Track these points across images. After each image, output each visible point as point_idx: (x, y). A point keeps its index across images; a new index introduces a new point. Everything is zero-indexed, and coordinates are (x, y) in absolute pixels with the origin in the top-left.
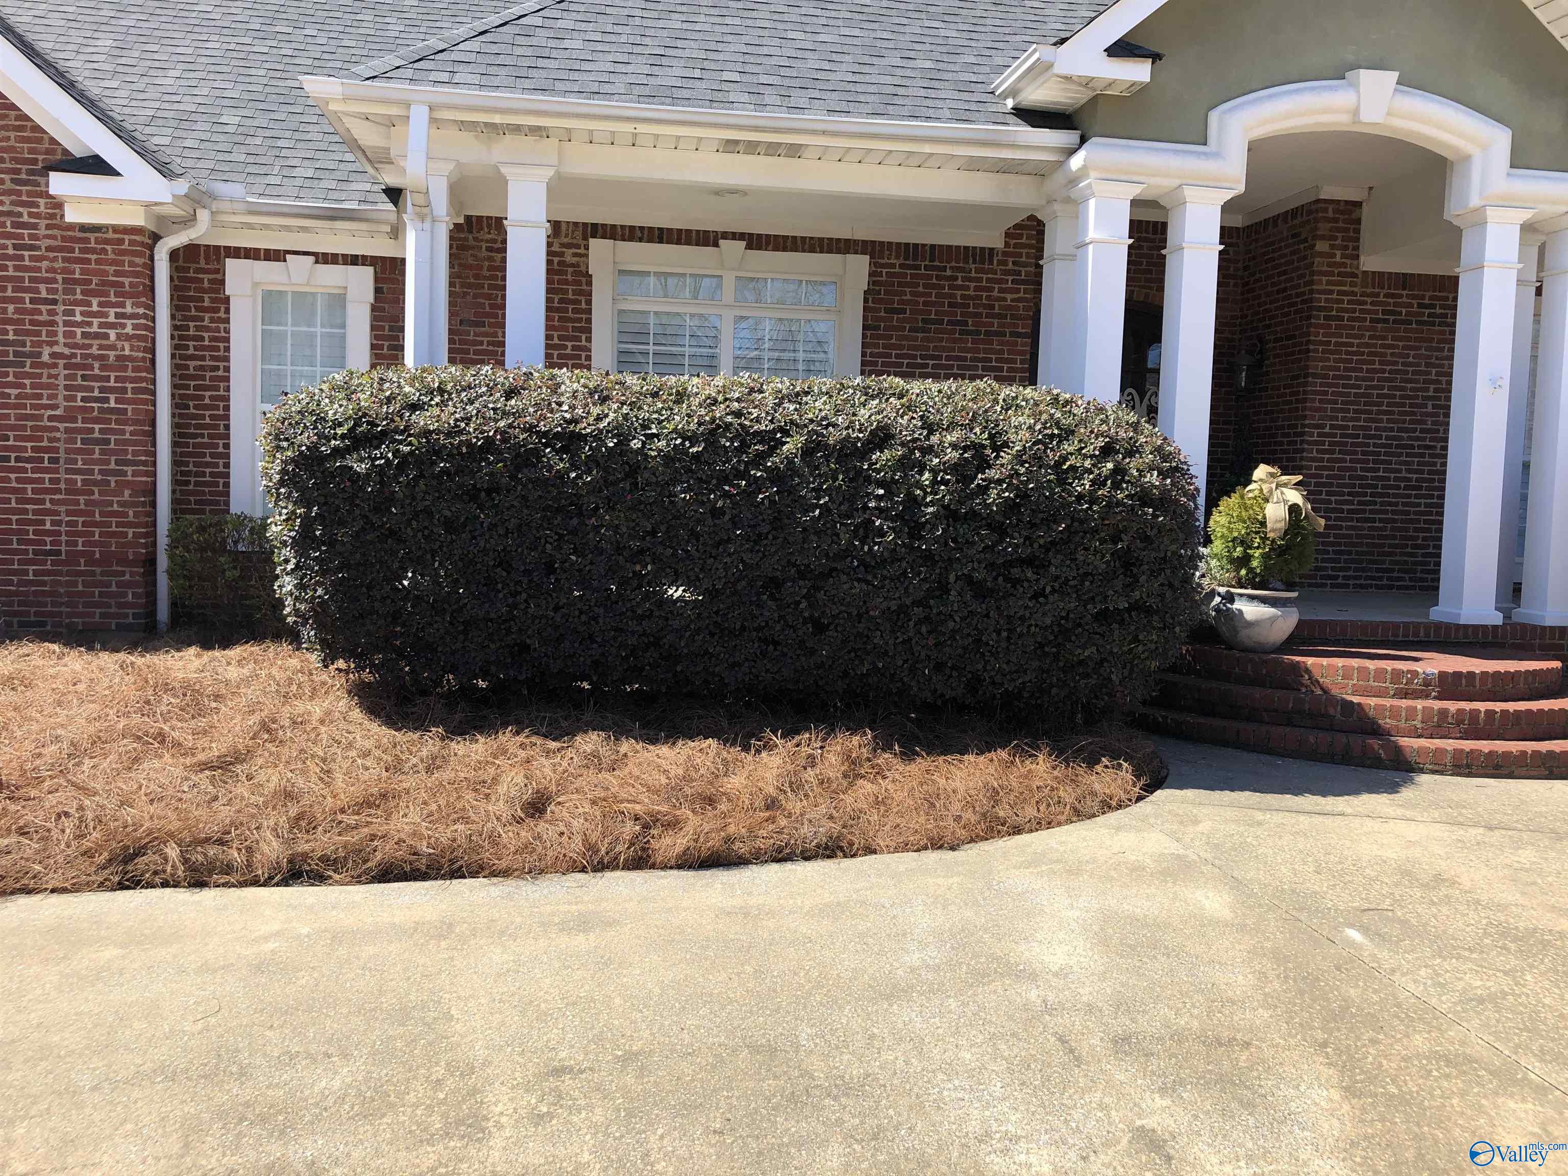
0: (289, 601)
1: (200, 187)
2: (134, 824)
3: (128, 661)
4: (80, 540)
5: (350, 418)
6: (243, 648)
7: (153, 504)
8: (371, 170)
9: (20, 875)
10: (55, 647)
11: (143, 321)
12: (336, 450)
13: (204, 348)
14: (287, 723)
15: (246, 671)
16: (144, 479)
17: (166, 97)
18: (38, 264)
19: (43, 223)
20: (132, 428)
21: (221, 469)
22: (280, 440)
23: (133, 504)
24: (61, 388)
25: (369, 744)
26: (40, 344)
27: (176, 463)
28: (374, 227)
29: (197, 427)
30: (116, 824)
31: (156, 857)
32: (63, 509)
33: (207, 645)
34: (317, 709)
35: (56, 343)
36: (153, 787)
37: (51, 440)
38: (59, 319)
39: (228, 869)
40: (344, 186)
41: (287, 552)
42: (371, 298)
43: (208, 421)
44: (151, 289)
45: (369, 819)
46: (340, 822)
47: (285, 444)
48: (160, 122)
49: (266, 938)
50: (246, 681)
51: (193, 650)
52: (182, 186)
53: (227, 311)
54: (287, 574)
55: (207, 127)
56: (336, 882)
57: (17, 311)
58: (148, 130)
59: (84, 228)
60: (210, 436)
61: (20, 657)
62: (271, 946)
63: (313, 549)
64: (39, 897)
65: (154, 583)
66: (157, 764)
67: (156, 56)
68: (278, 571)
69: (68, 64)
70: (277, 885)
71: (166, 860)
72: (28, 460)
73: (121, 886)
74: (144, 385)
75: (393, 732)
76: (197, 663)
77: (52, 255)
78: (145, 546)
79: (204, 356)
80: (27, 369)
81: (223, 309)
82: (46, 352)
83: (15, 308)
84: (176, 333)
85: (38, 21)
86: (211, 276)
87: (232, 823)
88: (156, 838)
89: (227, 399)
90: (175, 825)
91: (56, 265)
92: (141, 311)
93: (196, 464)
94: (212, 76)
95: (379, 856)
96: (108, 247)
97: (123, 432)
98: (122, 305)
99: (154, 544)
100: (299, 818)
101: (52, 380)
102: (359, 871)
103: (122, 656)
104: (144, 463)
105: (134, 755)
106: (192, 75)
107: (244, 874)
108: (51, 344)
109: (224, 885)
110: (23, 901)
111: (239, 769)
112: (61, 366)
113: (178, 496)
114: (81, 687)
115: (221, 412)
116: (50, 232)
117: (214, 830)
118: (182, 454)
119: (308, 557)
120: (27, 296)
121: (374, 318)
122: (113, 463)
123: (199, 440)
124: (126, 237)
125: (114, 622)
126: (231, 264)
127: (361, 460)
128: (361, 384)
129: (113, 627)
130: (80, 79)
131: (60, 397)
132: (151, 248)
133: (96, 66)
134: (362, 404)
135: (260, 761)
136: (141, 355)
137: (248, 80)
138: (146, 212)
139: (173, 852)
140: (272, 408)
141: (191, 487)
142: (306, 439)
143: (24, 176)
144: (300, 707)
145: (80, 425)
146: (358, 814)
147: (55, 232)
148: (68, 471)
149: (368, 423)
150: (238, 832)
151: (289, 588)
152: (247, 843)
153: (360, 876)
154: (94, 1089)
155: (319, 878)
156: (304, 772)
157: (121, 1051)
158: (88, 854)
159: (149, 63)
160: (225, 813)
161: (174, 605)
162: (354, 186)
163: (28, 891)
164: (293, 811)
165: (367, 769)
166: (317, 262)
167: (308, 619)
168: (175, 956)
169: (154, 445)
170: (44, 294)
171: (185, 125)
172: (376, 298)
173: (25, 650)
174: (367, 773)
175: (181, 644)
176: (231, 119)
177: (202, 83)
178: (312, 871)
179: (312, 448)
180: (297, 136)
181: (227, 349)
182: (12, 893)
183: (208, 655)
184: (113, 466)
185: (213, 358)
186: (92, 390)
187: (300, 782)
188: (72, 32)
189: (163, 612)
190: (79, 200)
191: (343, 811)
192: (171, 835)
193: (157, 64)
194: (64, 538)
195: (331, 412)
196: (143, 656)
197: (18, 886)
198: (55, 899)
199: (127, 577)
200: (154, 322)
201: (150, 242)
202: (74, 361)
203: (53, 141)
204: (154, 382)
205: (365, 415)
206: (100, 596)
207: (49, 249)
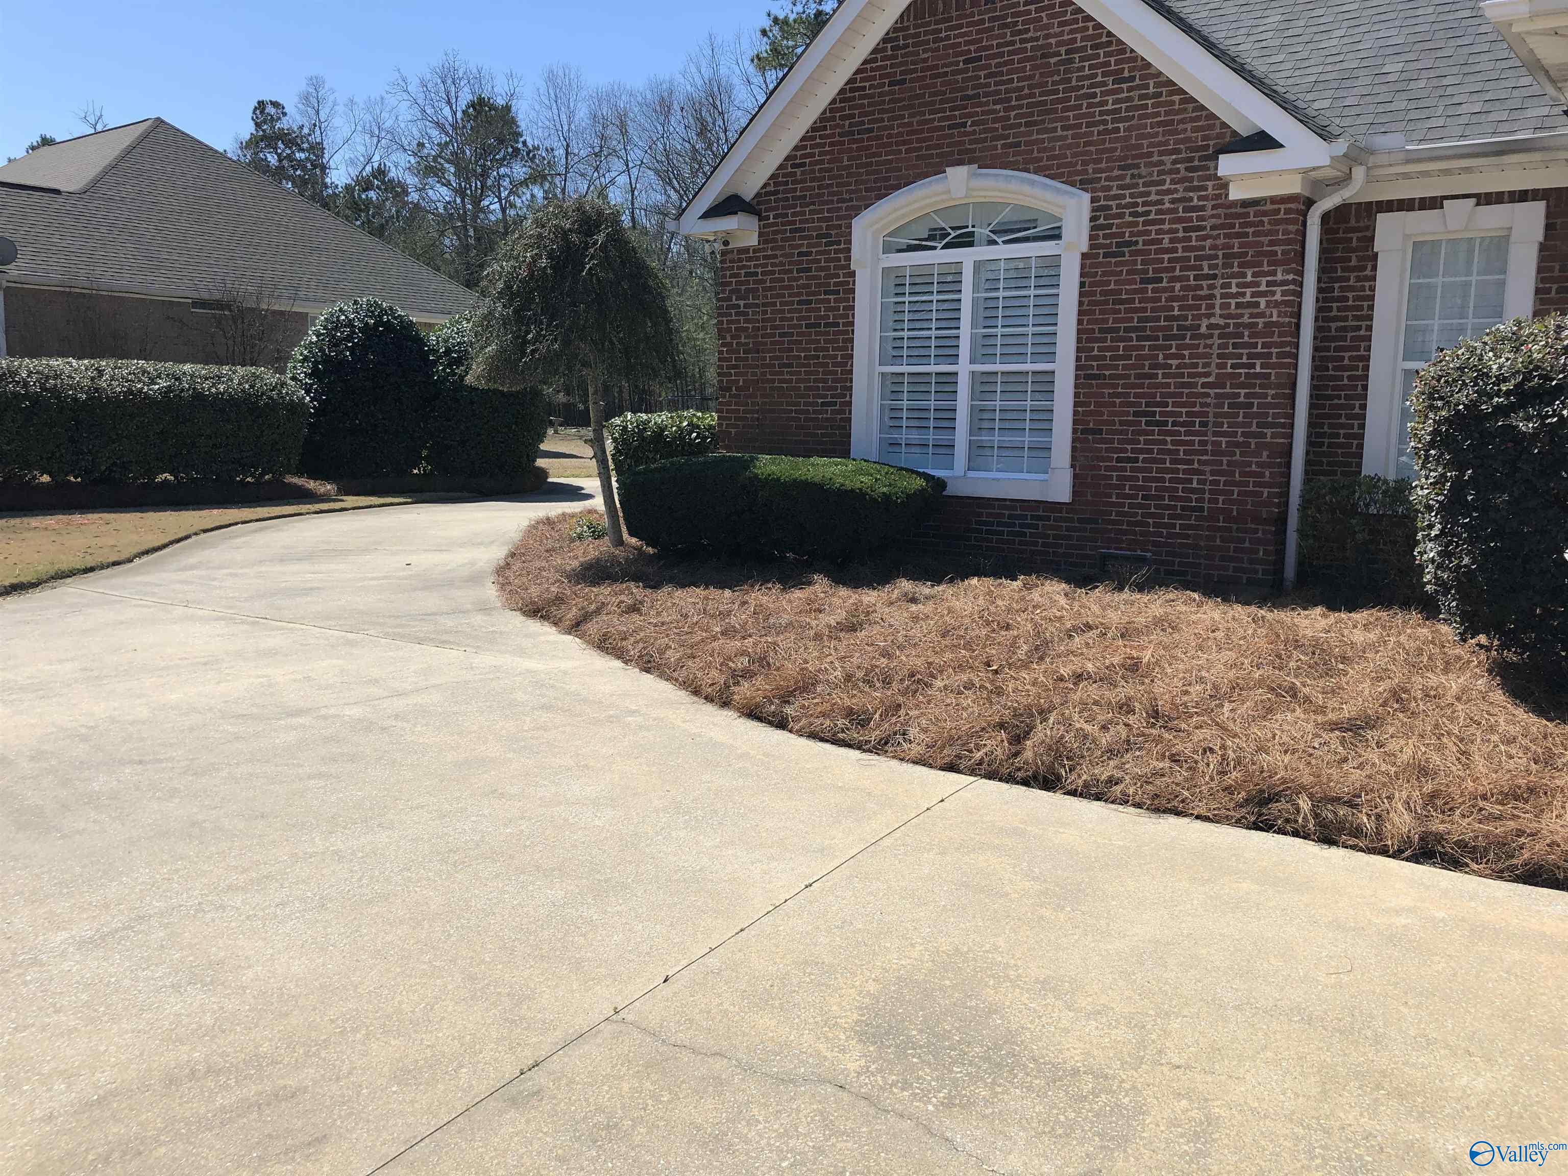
0: (1431, 568)
1: (1356, 143)
2: (1269, 771)
3: (1259, 615)
4: (1221, 498)
5: (1518, 372)
6: (1369, 612)
7: (1288, 465)
8: (1550, 90)
9: (1172, 797)
10: (1195, 596)
11: (1292, 287)
12: (1498, 408)
13: (1347, 308)
14: (1419, 695)
15: (1372, 636)
16: (1282, 441)
17: (1330, 60)
18: (1203, 243)
19: (1209, 204)
20: (1273, 392)
21: (1356, 430)
22: (1434, 399)
23: (1270, 465)
24: (1214, 356)
25: (1514, 730)
26: (1199, 317)
27: (1311, 425)
28: (1548, 156)
29: (1334, 388)
30: (1254, 767)
31: (1289, 806)
32: (1208, 468)
33: (1333, 607)
34: (1454, 684)
35: (1213, 315)
36: (1285, 739)
37: (1203, 405)
38: (1217, 292)
39: (1357, 832)
40: (1516, 115)
41: (1432, 517)
42: (1539, 235)
43: (1346, 382)
44: (1301, 256)
45: (1516, 812)
46: (1481, 809)
47: (1440, 403)
48: (1321, 86)
49: (1398, 912)
50: (1374, 647)
51: (1319, 610)
52: (1341, 147)
53: (1374, 268)
54: (1430, 540)
55: (1368, 80)
56: (1474, 871)
57: (1182, 288)
58: (1309, 97)
59: (1245, 203)
60: (1347, 397)
61: (1167, 601)
62: (1402, 921)
63: (1461, 514)
64: (1186, 820)
65: (1283, 543)
66: (1289, 717)
67: (1322, 20)
68: (1419, 536)
69: (1240, 48)
70: (1407, 859)
71: (1298, 811)
72: (1182, 424)
73: (1256, 827)
74: (1288, 349)
75: (1544, 722)
76: (1323, 623)
77: (1215, 233)
78: (1278, 505)
79: (1347, 316)
80: (1187, 341)
81: (1369, 267)
82: (1205, 323)
83: (1181, 287)
84: (1321, 296)
85: (1213, 13)
86: (1360, 235)
87: (1362, 788)
88: (1290, 788)
89: (1368, 359)
90: (1307, 779)
91: (1218, 242)
92: (1291, 277)
93: (1331, 426)
94: (1376, 27)
95: (1526, 855)
96: (1265, 219)
97: (1265, 396)
98: (1274, 273)
99: (1287, 504)
100: (1434, 796)
101: (1207, 350)
102: (1500, 866)
103: (1253, 609)
104: (1283, 426)
105: (1268, 705)
106: (1357, 30)
107: (1372, 841)
108: (1208, 316)
109: (1353, 847)
110: (1172, 820)
111: (1369, 734)
112: (1216, 337)
113: (1311, 457)
114: (1220, 635)
115: (1360, 373)
116: (1215, 212)
117: (1344, 790)
118: (1318, 416)
119: (1456, 523)
120: (1191, 274)
121: (1542, 259)
122: (1254, 426)
123: (1336, 401)
124: (1282, 207)
125: (1245, 576)
126: (1383, 219)
127: (1528, 419)
128: (1532, 334)
129: (1244, 581)
130: (1249, 60)
131: (1213, 365)
132: (1305, 216)
133: (1264, 44)
134: (1535, 355)
135: (1391, 730)
136: (1287, 320)
137: (1414, 21)
138: (1303, 178)
139: (1305, 804)
140: (1425, 365)
141: (1325, 449)
142: (1463, 397)
143: (1196, 163)
144: (1433, 679)
145: (1228, 390)
146: (1504, 805)
147: (1220, 211)
148: (1215, 434)
149: (1540, 377)
150: (1368, 797)
151: (1431, 555)
152: (1377, 811)
153: (1502, 871)
154: (1237, 1008)
155: (1453, 863)
156: (1440, 748)
157: (1260, 980)
158: (1228, 789)
159: (1315, 29)
160: (1357, 776)
161: (1300, 564)
162: (1529, 113)
163: (1178, 813)
164: (1428, 788)
165: (1511, 757)
166: (1478, 204)
167: (1451, 588)
168: (1307, 905)
169: (1293, 408)
170: (1206, 271)
171: (1348, 83)
172: (1546, 237)
173: (1171, 596)
174: (1511, 761)
175: (1308, 603)
176: (1393, 67)
177: (1366, 36)
178: (1446, 854)
179: (1472, 406)
180: (1466, 69)
181: (1371, 308)
182: (1164, 812)
183: (1333, 617)
184: (1254, 428)
185: (1356, 318)
186: (1240, 356)
187: (1436, 758)
188: (1243, 16)
189: (1290, 571)
190: (1242, 177)
191: (1484, 797)
192: (1303, 787)
193: (1322, 28)
194: (1207, 496)
195: (1495, 367)
196: (1272, 611)
197: (1169, 806)
198: (1198, 824)
199: (1260, 534)
200: (1301, 287)
201: (1303, 208)
202: (1227, 330)
203: (1224, 125)
204: (1297, 346)
205: (1537, 368)
206: (1234, 551)
207: (1213, 228)
